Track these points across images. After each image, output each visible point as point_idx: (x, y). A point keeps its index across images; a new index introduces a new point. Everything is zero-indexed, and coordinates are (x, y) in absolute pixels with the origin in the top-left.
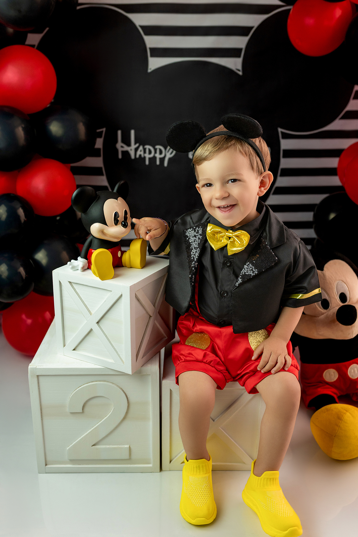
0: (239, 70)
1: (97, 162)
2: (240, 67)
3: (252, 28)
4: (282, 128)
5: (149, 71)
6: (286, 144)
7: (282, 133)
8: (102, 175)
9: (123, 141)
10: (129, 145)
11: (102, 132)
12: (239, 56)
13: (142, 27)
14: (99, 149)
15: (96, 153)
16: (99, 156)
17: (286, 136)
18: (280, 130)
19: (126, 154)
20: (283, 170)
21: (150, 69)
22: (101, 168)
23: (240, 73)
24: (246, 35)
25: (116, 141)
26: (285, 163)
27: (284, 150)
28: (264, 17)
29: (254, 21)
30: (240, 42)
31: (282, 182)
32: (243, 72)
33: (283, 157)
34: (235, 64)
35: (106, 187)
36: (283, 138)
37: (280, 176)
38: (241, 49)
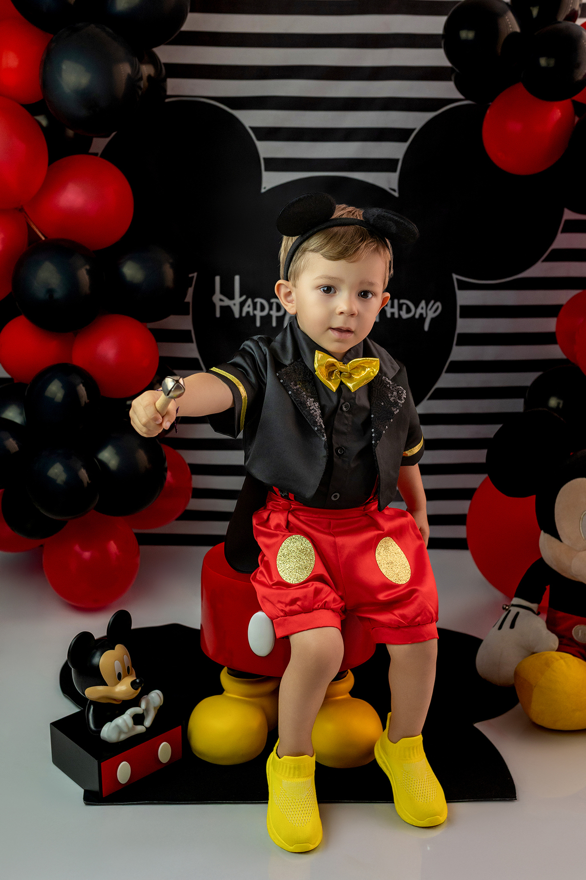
0: (394, 190)
1: (185, 323)
2: (396, 187)
3: (413, 130)
4: (457, 274)
5: (263, 191)
6: (464, 298)
7: (457, 280)
8: (192, 342)
9: (222, 292)
10: (231, 297)
11: (193, 277)
12: (395, 171)
13: (252, 128)
14: (188, 303)
15: (182, 310)
16: (188, 314)
17: (464, 286)
18: (455, 276)
19: (227, 310)
21: (265, 188)
22: (190, 331)
23: (396, 194)
24: (404, 140)
25: (213, 292)
26: (464, 326)
27: (461, 307)
28: (430, 115)
29: (415, 120)
30: (396, 150)
31: (459, 353)
32: (400, 193)
33: (461, 317)
34: (388, 181)
35: (197, 360)
36: (460, 289)
37: (457, 344)
38: (397, 160)
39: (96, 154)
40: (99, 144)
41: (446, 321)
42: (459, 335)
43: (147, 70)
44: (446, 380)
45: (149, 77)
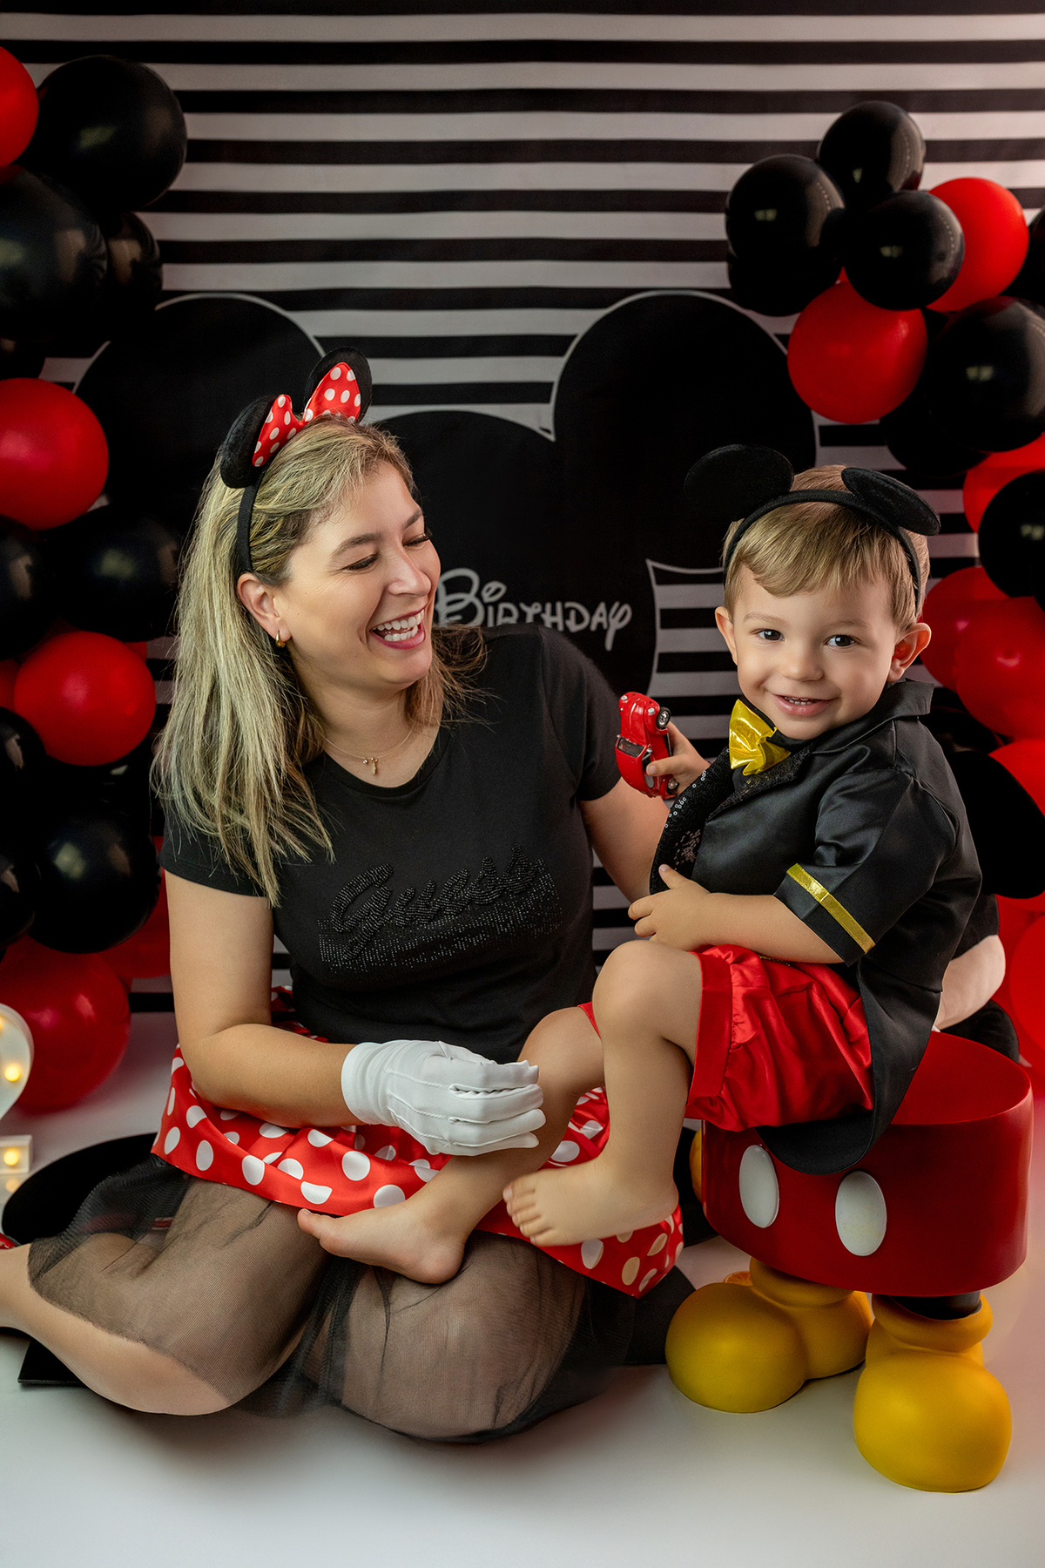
0: (548, 431)
2: (549, 423)
3: (573, 337)
4: (653, 559)
6: (667, 597)
7: (655, 569)
12: (547, 401)
13: (319, 339)
17: (666, 579)
18: (650, 564)
20: (662, 655)
23: (552, 437)
24: (560, 353)
26: (670, 641)
27: (663, 611)
28: (599, 314)
29: (576, 323)
30: (549, 369)
31: (663, 684)
32: (557, 435)
33: (663, 626)
34: (538, 417)
36: (659, 583)
37: (660, 670)
38: (550, 385)
39: (69, 386)
40: (74, 370)
41: (639, 634)
43: (127, 250)
45: (134, 263)
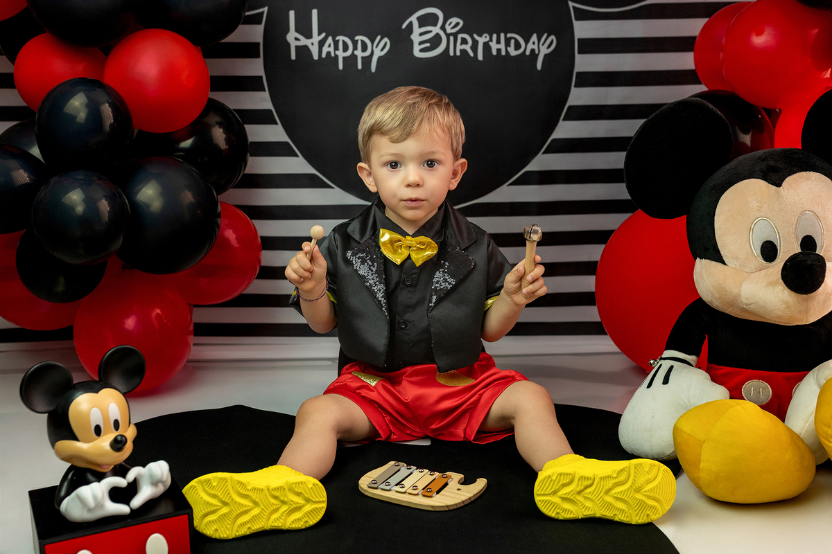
1: (255, 67)
4: (573, 1)
6: (584, 30)
7: (574, 7)
8: (264, 90)
9: (297, 30)
10: (308, 35)
11: (263, 12)
14: (258, 44)
15: (248, 50)
16: (258, 56)
17: (582, 16)
18: (571, 4)
19: (303, 51)
22: (261, 77)
26: (585, 63)
27: (579, 40)
31: (579, 96)
33: (580, 52)
35: (270, 111)
36: (577, 19)
37: (576, 86)
41: (562, 58)
42: (578, 73)
44: (565, 130)
